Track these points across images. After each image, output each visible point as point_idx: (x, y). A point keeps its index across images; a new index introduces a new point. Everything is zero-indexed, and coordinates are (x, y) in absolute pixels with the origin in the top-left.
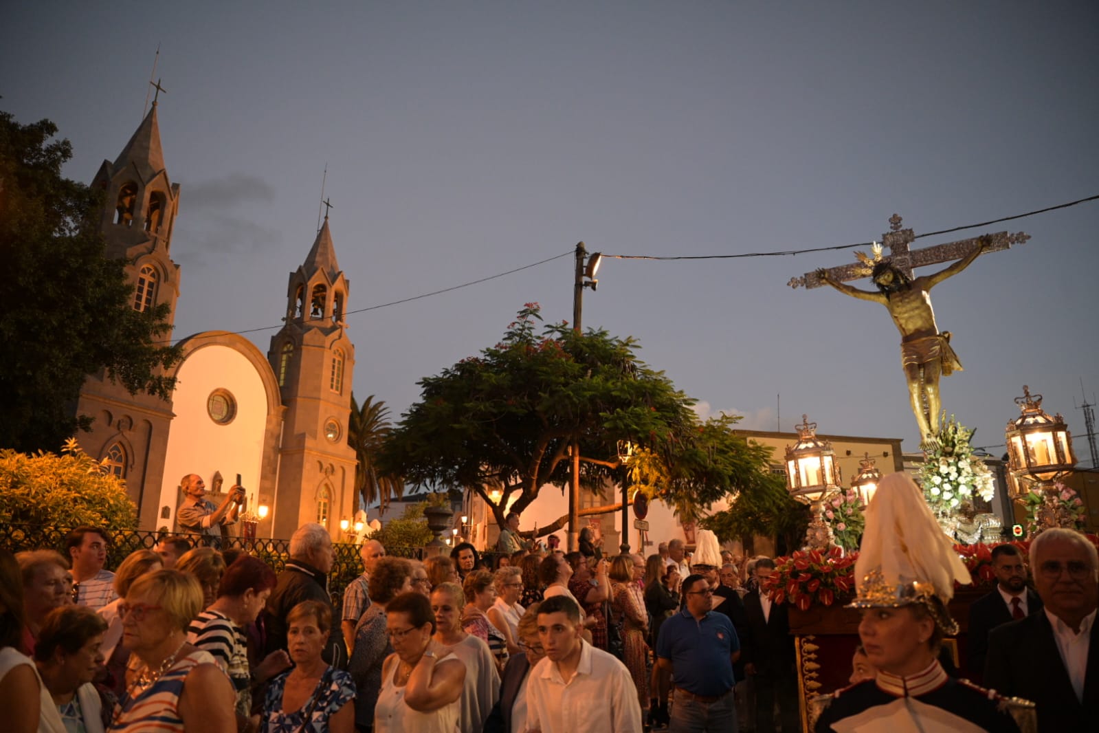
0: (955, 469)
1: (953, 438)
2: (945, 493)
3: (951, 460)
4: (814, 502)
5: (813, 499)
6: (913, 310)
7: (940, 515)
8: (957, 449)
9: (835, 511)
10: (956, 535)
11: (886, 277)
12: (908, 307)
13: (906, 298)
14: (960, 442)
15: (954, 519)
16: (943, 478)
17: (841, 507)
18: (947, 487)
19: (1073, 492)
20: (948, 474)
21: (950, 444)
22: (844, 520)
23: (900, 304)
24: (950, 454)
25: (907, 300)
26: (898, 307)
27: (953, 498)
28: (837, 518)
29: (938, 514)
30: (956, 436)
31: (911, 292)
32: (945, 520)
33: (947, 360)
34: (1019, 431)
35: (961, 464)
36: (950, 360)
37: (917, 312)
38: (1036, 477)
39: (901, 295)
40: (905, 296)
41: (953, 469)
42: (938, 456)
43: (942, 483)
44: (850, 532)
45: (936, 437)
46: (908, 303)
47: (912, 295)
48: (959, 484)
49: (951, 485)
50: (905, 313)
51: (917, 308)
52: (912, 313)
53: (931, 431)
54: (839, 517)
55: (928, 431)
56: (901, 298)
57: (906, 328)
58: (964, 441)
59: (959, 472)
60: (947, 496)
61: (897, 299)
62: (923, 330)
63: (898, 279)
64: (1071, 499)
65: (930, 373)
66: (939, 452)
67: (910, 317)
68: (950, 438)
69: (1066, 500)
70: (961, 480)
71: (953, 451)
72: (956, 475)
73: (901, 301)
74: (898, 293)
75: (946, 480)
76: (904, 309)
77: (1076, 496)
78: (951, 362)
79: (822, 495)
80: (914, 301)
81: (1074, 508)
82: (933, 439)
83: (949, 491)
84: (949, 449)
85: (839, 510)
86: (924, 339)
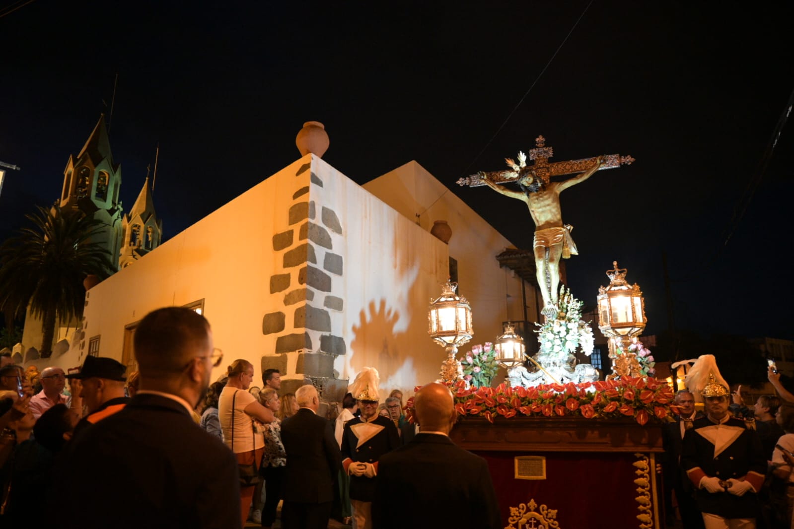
0: (565, 328)
1: (567, 306)
2: (555, 347)
3: (563, 322)
4: (449, 345)
5: (448, 342)
6: (545, 206)
7: (552, 364)
8: (568, 315)
9: (474, 358)
10: (562, 380)
11: (527, 179)
12: (542, 203)
13: (541, 197)
14: (572, 310)
15: (562, 368)
16: (555, 335)
17: (479, 356)
18: (558, 342)
19: (648, 352)
20: (559, 332)
21: (565, 311)
22: (480, 365)
23: (536, 201)
24: (563, 318)
25: (541, 199)
26: (535, 203)
27: (561, 350)
28: (475, 363)
29: (550, 364)
30: (569, 305)
31: (545, 192)
32: (556, 368)
33: (567, 246)
34: (606, 295)
35: (570, 326)
36: (569, 246)
37: (548, 208)
38: (616, 332)
39: (537, 195)
40: (541, 195)
41: (563, 329)
42: (554, 319)
43: (554, 339)
44: (484, 374)
45: (554, 305)
46: (542, 201)
47: (546, 195)
48: (566, 340)
49: (561, 341)
50: (540, 208)
51: (548, 205)
52: (544, 209)
53: (551, 300)
54: (477, 363)
55: (549, 300)
56: (537, 197)
57: (539, 220)
58: (576, 310)
59: (568, 331)
60: (557, 349)
61: (535, 197)
62: (552, 222)
63: (536, 182)
64: (646, 356)
65: (552, 254)
66: (555, 315)
67: (543, 212)
68: (565, 307)
69: (642, 357)
70: (568, 337)
71: (566, 316)
72: (566, 333)
73: (537, 199)
74: (536, 192)
75: (557, 337)
76: (539, 205)
77: (650, 355)
78: (570, 248)
79: (455, 339)
80: (547, 199)
81: (648, 364)
82: (552, 306)
83: (559, 345)
84: (563, 314)
85: (477, 357)
86: (551, 229)
